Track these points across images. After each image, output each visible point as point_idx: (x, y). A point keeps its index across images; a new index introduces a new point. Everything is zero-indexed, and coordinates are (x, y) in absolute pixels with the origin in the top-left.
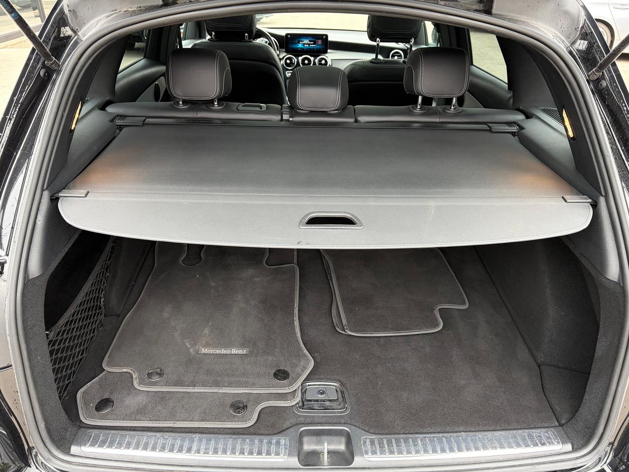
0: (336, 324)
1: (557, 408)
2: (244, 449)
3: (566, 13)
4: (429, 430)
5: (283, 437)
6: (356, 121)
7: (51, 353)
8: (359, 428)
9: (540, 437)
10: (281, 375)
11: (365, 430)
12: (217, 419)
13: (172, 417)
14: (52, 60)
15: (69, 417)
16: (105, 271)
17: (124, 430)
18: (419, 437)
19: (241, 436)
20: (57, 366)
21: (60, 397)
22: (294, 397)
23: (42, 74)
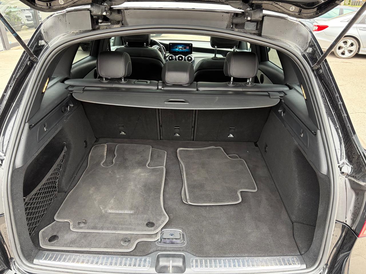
0: (183, 198)
1: (300, 245)
2: (126, 263)
3: (301, 35)
4: (228, 255)
5: (148, 258)
6: (197, 90)
7: (26, 209)
8: (190, 253)
9: (289, 260)
10: (150, 224)
11: (193, 255)
12: (113, 247)
13: (89, 246)
14: (34, 56)
15: (34, 244)
16: (59, 168)
17: (63, 252)
18: (222, 259)
19: (126, 256)
20: (29, 217)
21: (30, 234)
22: (156, 237)
23: (28, 64)
